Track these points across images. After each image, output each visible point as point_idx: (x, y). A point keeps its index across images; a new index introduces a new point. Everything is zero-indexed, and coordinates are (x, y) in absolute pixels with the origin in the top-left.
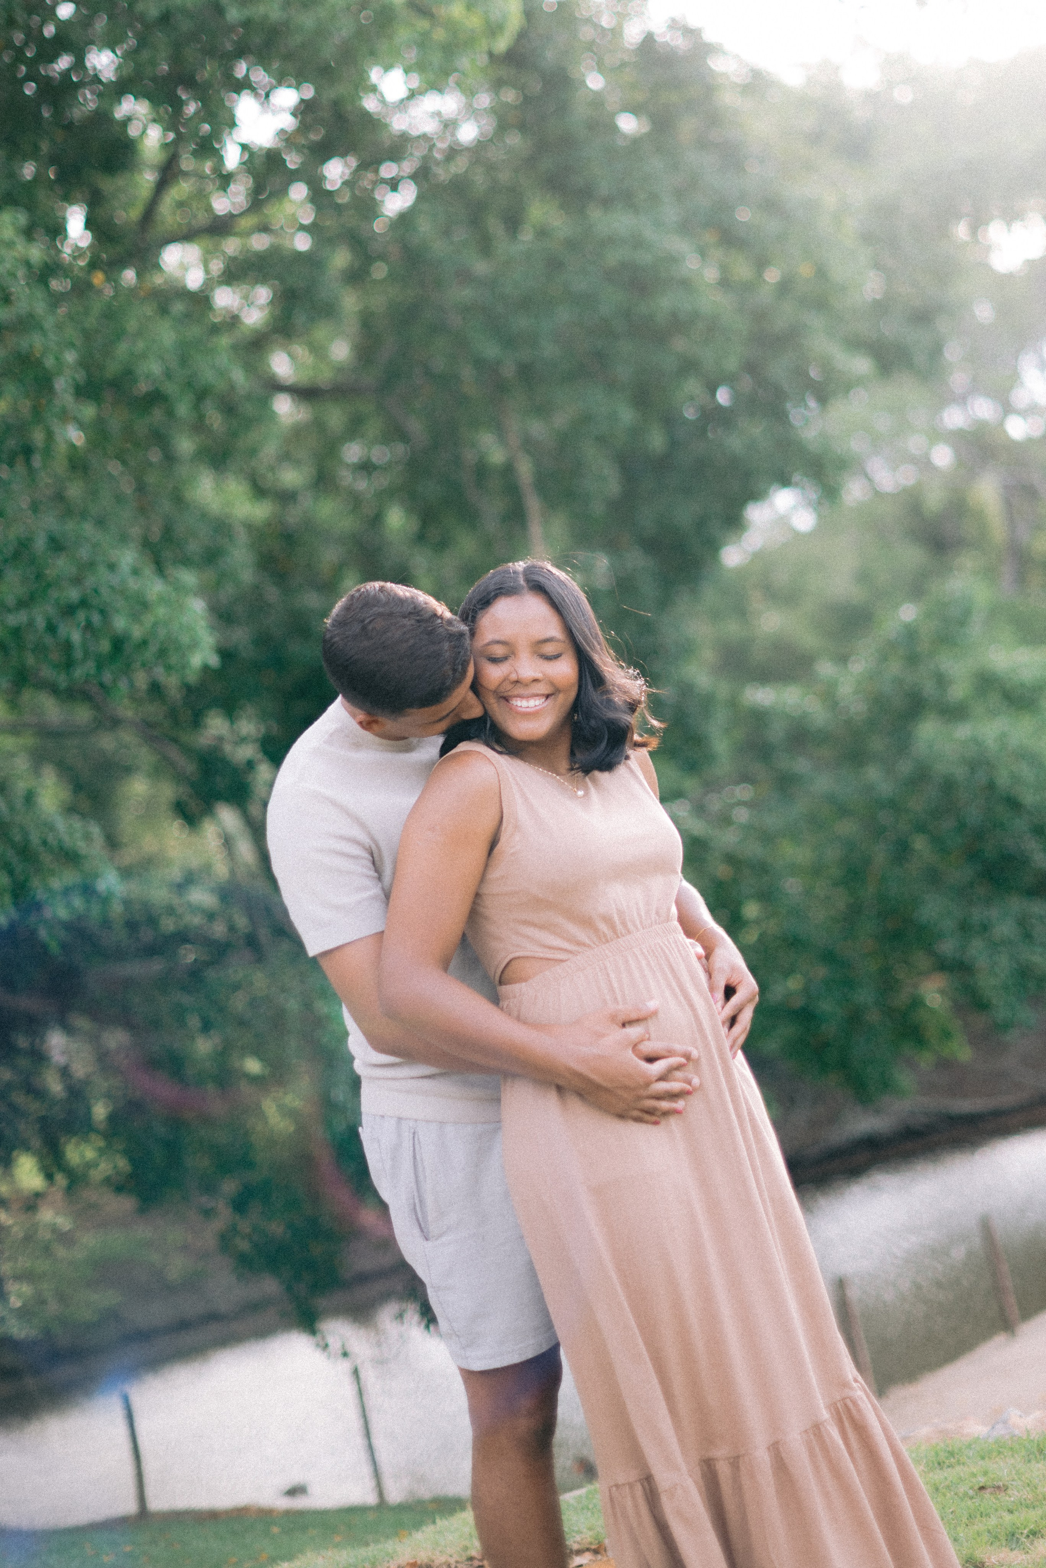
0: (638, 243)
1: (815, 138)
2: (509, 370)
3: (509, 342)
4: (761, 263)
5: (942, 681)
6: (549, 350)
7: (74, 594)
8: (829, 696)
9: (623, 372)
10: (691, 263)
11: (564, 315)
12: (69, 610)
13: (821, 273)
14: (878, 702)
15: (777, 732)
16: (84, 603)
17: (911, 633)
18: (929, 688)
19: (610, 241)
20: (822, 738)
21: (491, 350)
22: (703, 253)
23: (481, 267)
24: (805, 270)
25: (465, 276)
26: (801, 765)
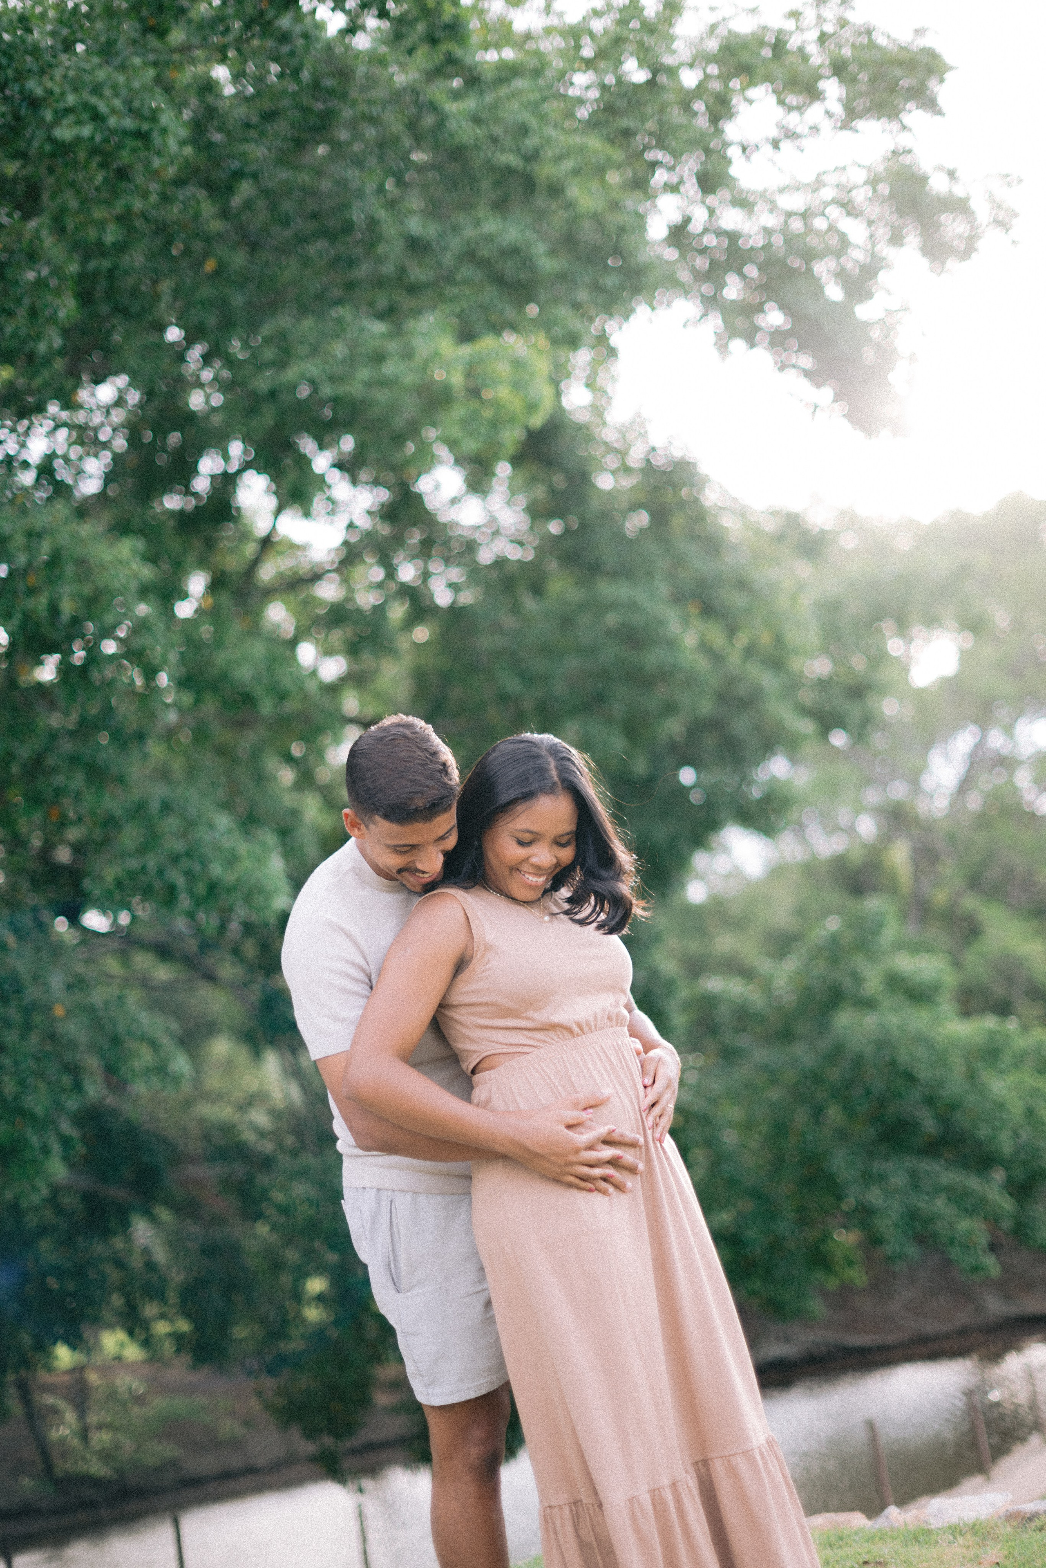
0: (633, 606)
1: (779, 538)
2: (528, 705)
3: (528, 678)
4: (732, 631)
5: (857, 978)
6: (560, 688)
7: (179, 846)
8: (767, 987)
9: (618, 709)
10: (674, 627)
11: (573, 663)
12: (175, 859)
13: (778, 639)
14: (806, 994)
15: (723, 1012)
16: (189, 854)
17: (834, 940)
18: (847, 984)
19: (613, 606)
20: (759, 1019)
21: (512, 684)
22: (686, 621)
23: (509, 621)
24: (765, 638)
25: (497, 628)
26: (743, 1041)
